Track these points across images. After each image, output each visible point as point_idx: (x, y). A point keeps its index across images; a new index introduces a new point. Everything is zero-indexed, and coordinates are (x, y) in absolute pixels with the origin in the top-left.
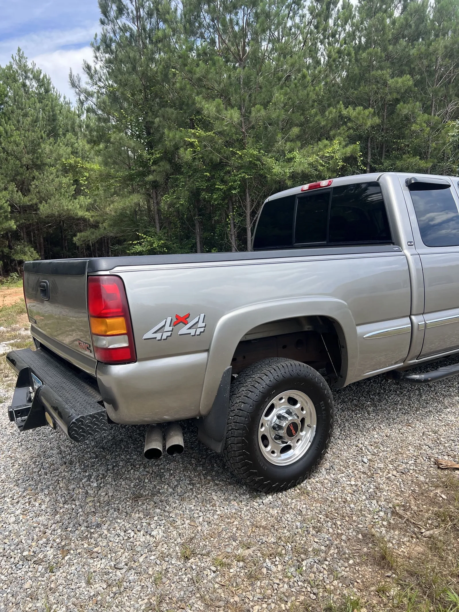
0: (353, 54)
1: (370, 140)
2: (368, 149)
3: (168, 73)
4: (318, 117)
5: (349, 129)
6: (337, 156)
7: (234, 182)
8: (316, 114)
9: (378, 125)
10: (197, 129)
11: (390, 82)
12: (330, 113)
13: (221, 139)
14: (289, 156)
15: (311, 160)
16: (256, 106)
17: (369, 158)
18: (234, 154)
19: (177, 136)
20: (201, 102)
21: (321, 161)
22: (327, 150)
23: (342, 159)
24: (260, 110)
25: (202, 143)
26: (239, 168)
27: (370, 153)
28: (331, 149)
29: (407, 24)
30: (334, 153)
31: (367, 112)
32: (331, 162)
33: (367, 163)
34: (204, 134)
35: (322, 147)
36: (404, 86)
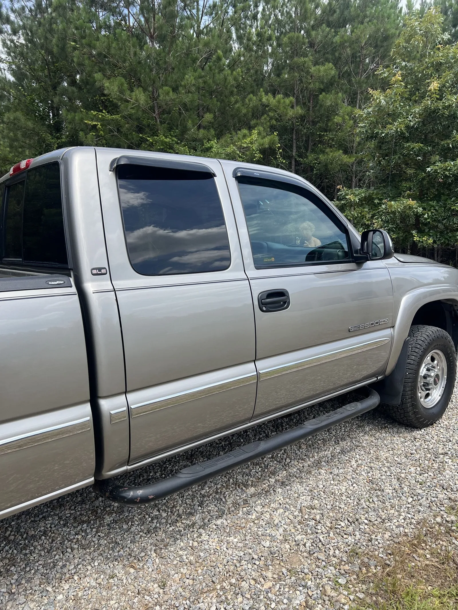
0: (274, 38)
1: (294, 133)
2: (292, 141)
4: (239, 105)
5: (271, 118)
6: (255, 147)
8: (236, 102)
9: (302, 116)
10: (102, 112)
11: (313, 69)
12: (250, 100)
13: (128, 123)
14: (207, 145)
15: (230, 150)
16: (165, 88)
17: (294, 151)
18: (145, 141)
19: (76, 118)
20: (101, 81)
21: (238, 152)
22: (245, 140)
23: (260, 150)
24: (169, 92)
25: (106, 126)
27: (295, 145)
28: (249, 139)
29: (331, 9)
30: (251, 143)
31: (287, 101)
32: (248, 153)
33: (293, 156)
34: (109, 117)
35: (241, 137)
36: (327, 75)
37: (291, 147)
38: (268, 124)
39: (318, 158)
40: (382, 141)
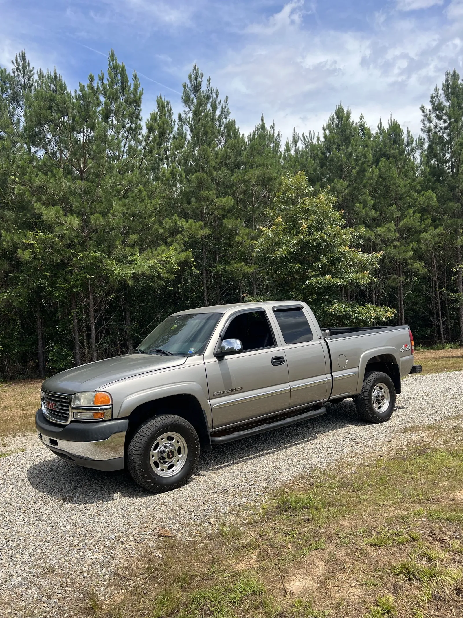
0: (184, 176)
1: (204, 247)
2: (203, 255)
3: (6, 179)
4: (156, 226)
5: (185, 237)
6: (173, 261)
7: (76, 281)
9: (209, 235)
10: (37, 232)
11: (216, 201)
12: (167, 223)
13: (62, 241)
14: (131, 258)
15: (151, 262)
16: (95, 215)
17: (205, 262)
18: (76, 255)
19: (15, 237)
20: (39, 209)
21: (159, 265)
22: (164, 255)
23: (178, 264)
24: (99, 218)
25: (41, 244)
26: (81, 268)
27: (205, 257)
28: (168, 254)
29: (227, 156)
30: (170, 258)
31: (198, 224)
32: (167, 265)
33: (203, 266)
34: (44, 236)
35: (160, 252)
36: (227, 205)
37: (202, 259)
38: (182, 241)
39: (225, 268)
40: (273, 262)
